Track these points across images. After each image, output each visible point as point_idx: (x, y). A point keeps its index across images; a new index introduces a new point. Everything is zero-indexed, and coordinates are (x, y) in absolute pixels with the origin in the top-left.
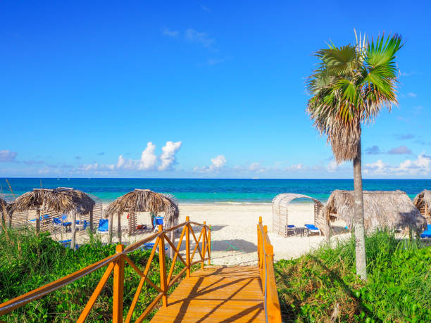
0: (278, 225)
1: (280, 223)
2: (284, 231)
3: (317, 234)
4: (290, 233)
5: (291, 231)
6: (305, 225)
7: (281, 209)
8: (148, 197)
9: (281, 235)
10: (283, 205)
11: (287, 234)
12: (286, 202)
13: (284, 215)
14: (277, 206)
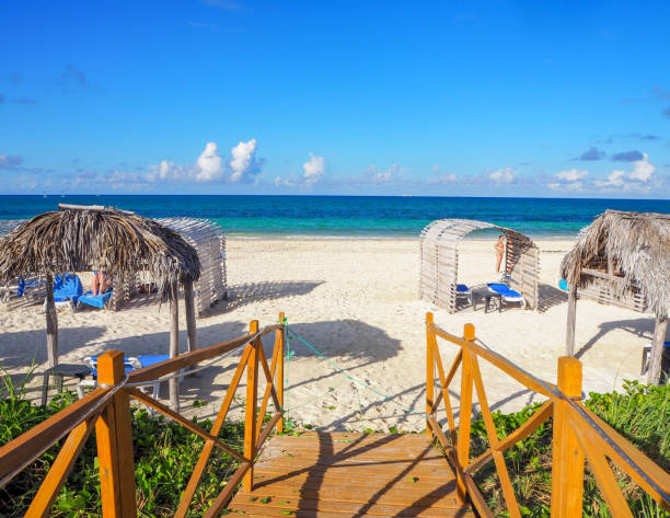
0: (434, 284)
1: (439, 280)
2: (448, 296)
3: (518, 305)
4: (461, 303)
5: (462, 297)
6: (489, 285)
7: (441, 251)
8: (96, 226)
9: (442, 307)
10: (447, 244)
11: (454, 304)
12: (454, 237)
13: (448, 265)
14: (432, 245)
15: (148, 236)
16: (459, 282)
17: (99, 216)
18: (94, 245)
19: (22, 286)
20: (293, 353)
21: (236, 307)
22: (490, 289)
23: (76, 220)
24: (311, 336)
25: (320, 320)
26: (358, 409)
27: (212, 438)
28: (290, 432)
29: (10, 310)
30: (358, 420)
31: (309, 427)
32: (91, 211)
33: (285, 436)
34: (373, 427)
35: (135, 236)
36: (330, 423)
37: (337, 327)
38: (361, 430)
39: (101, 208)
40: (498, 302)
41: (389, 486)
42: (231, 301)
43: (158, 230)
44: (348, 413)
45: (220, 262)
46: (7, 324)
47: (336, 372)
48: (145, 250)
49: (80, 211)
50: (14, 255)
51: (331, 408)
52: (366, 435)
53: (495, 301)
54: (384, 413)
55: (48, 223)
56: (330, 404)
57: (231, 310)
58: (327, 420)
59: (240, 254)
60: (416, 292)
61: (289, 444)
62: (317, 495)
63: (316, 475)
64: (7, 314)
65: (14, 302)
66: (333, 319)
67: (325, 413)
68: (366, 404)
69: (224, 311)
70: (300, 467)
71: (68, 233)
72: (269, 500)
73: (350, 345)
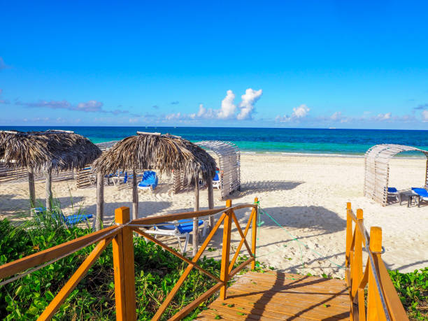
0: (373, 187)
1: (376, 184)
2: (382, 195)
4: (391, 200)
5: (392, 196)
6: (413, 189)
7: (378, 165)
8: (156, 144)
9: (378, 202)
10: (382, 160)
11: (386, 200)
12: (387, 156)
13: (383, 174)
14: (373, 161)
15: (184, 150)
16: (390, 186)
17: (157, 138)
18: (154, 154)
19: (126, 177)
20: (263, 222)
21: (245, 195)
22: (413, 192)
23: (145, 141)
24: (287, 215)
25: (295, 205)
26: (307, 261)
27: (193, 263)
28: (258, 270)
29: (119, 190)
30: (304, 267)
31: (273, 269)
32: (153, 136)
33: (256, 272)
34: (313, 273)
35: (176, 150)
36: (287, 267)
37: (304, 210)
38: (305, 274)
39: (159, 134)
40: (417, 200)
41: (311, 308)
42: (243, 191)
43: (191, 147)
44: (300, 263)
45: (237, 167)
46: (117, 198)
47: (298, 238)
48: (181, 158)
49: (148, 136)
50: (113, 159)
51: (290, 259)
52: (307, 277)
53: (416, 200)
54: (323, 265)
55: (130, 142)
56: (289, 256)
57: (242, 196)
58: (285, 266)
59: (253, 164)
60: (362, 191)
61: (257, 277)
62: (264, 307)
63: (268, 296)
64: (117, 193)
65: (121, 186)
66: (303, 205)
67: (285, 261)
68: (312, 258)
69: (238, 197)
70: (258, 290)
71: (141, 147)
72: (233, 306)
73: (311, 222)
